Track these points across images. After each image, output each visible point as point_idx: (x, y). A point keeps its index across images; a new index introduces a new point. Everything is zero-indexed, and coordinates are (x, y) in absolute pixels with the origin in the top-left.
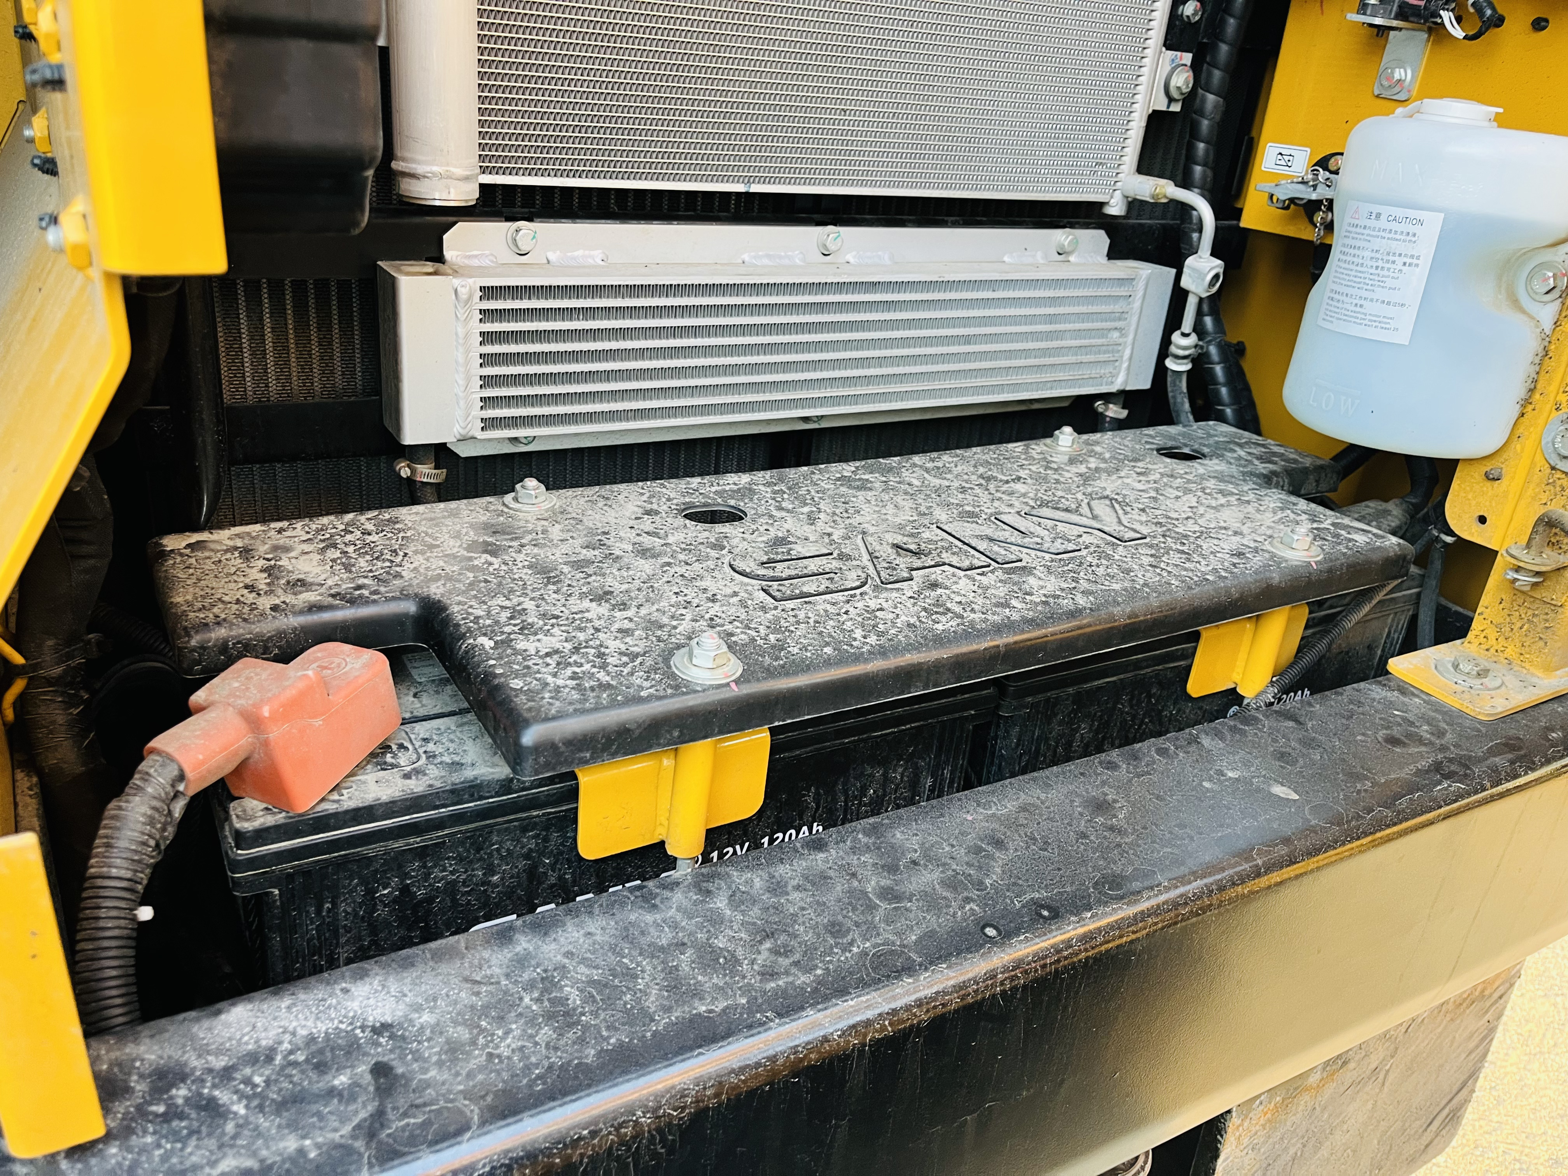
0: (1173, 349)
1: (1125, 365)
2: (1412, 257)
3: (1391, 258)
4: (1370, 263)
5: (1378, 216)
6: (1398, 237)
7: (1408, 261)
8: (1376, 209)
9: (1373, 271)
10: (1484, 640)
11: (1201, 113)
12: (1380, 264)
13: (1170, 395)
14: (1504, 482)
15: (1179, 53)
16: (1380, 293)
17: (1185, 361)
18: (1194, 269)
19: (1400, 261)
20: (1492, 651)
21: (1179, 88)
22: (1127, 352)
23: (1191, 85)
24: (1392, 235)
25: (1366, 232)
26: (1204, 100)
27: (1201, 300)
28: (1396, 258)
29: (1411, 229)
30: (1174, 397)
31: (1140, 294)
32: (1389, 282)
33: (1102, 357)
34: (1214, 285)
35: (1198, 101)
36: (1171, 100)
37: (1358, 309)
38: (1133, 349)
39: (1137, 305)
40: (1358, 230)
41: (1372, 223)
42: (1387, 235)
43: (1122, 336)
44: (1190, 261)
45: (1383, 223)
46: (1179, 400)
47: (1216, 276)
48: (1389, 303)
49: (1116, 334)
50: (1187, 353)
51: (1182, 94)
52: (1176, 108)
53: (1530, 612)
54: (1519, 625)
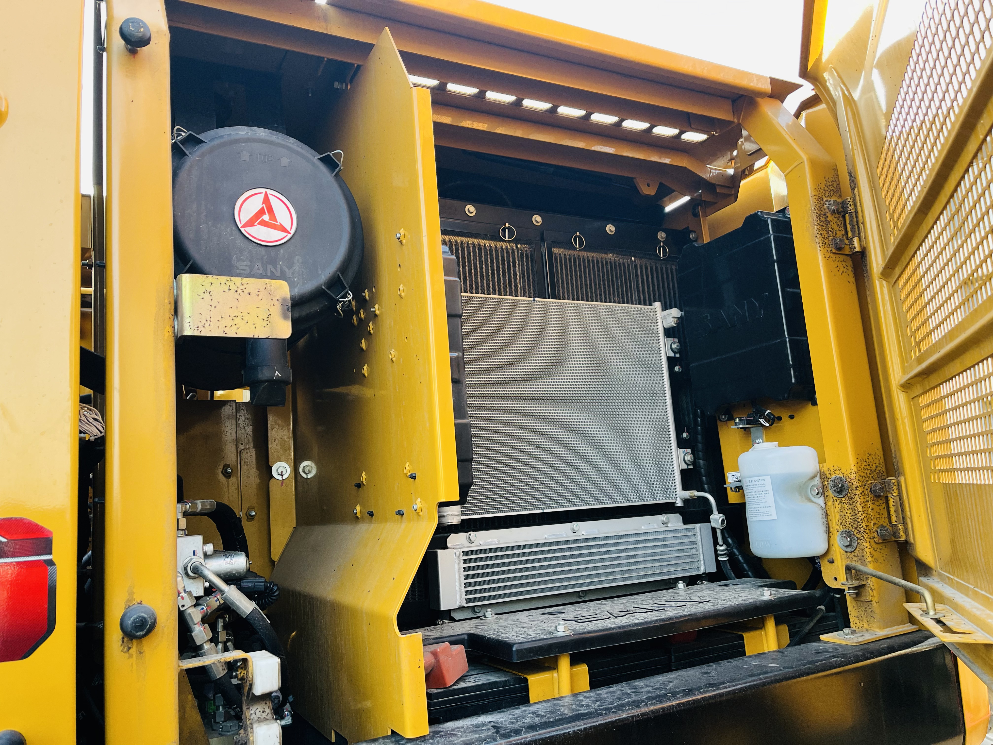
0: (719, 552)
1: (702, 562)
3: (760, 493)
4: (755, 496)
5: (752, 481)
6: (760, 486)
7: (766, 492)
8: (750, 479)
9: (757, 498)
10: (855, 625)
11: (700, 467)
12: (758, 495)
13: (725, 571)
14: (836, 562)
15: (685, 450)
16: (762, 505)
17: (725, 556)
18: (714, 519)
19: (763, 493)
20: (860, 628)
21: (689, 460)
22: (702, 557)
23: (693, 459)
25: (750, 487)
26: (699, 463)
28: (762, 492)
29: (763, 482)
31: (699, 534)
32: (763, 501)
33: (693, 560)
34: (724, 524)
35: (697, 464)
36: (688, 465)
37: (758, 511)
38: (703, 555)
39: (699, 538)
40: (748, 487)
41: (751, 484)
42: (756, 486)
43: (697, 551)
44: (712, 517)
45: (754, 483)
46: (729, 573)
47: (723, 520)
48: (766, 507)
51: (691, 462)
52: (691, 467)
53: (864, 607)
54: (863, 614)
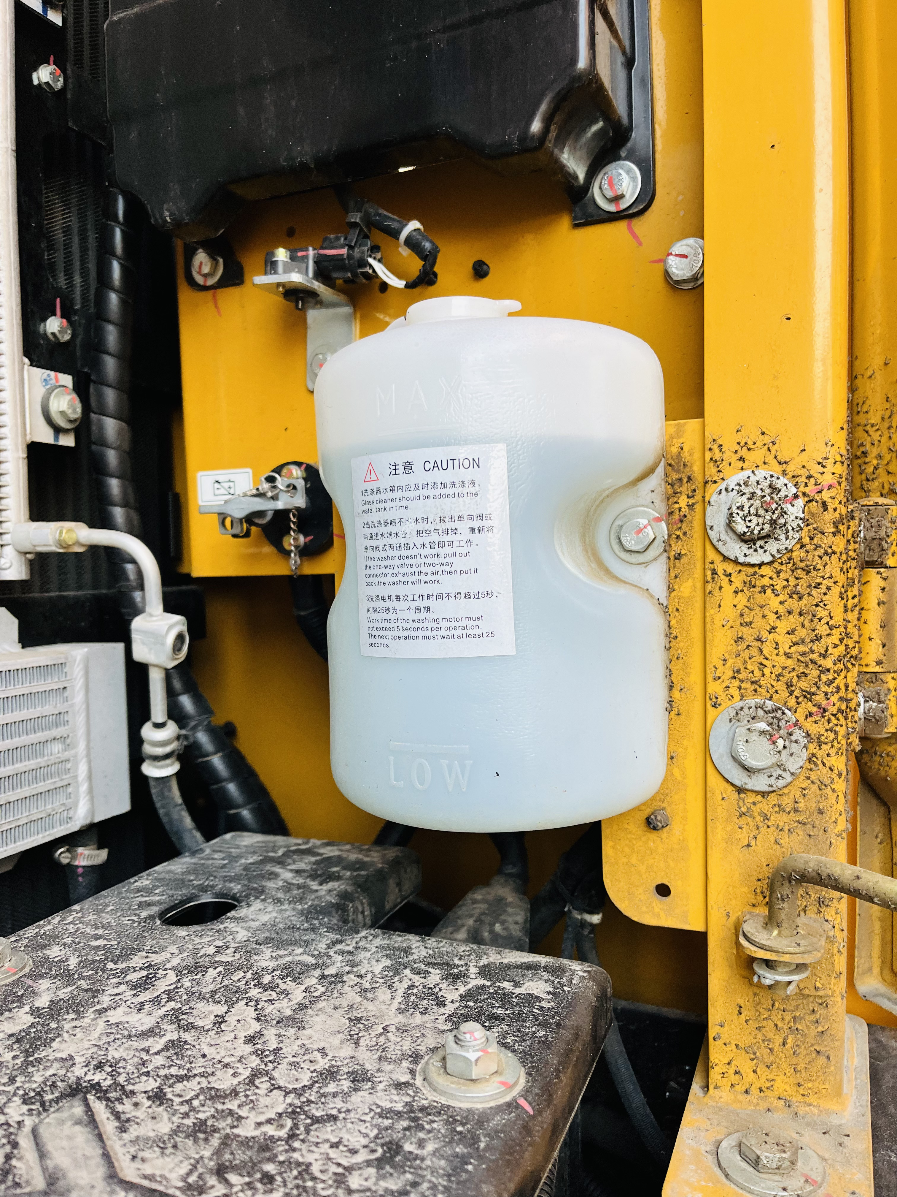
0: (148, 749)
2: (480, 517)
3: (449, 526)
6: (448, 491)
7: (476, 524)
8: (400, 458)
13: (161, 812)
14: (676, 827)
15: (52, 374)
16: (448, 584)
17: (168, 761)
18: (145, 632)
19: (463, 527)
21: (63, 413)
22: (82, 770)
23: (79, 410)
24: (437, 492)
25: (398, 494)
27: (168, 673)
28: (457, 524)
29: (467, 475)
30: (167, 814)
31: (79, 683)
32: (459, 564)
34: (180, 650)
36: (58, 430)
41: (402, 479)
43: (68, 747)
44: (137, 624)
45: (419, 476)
46: (175, 816)
47: (180, 637)
48: (467, 596)
49: (57, 747)
50: (168, 749)
52: (68, 441)
